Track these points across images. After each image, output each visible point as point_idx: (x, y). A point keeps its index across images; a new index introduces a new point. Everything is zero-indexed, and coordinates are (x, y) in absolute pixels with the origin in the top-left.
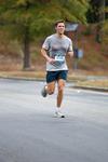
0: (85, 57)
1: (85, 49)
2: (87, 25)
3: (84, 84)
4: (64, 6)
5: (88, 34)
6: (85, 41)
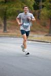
2: (34, 11)
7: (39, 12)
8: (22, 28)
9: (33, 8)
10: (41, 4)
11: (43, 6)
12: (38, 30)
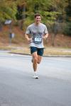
0: (15, 37)
1: (15, 33)
2: (16, 21)
3: (15, 51)
4: (4, 11)
5: (17, 25)
6: (15, 29)
7: (22, 22)
8: (33, 45)
9: (15, 17)
10: (24, 13)
11: (27, 16)
12: (21, 41)
